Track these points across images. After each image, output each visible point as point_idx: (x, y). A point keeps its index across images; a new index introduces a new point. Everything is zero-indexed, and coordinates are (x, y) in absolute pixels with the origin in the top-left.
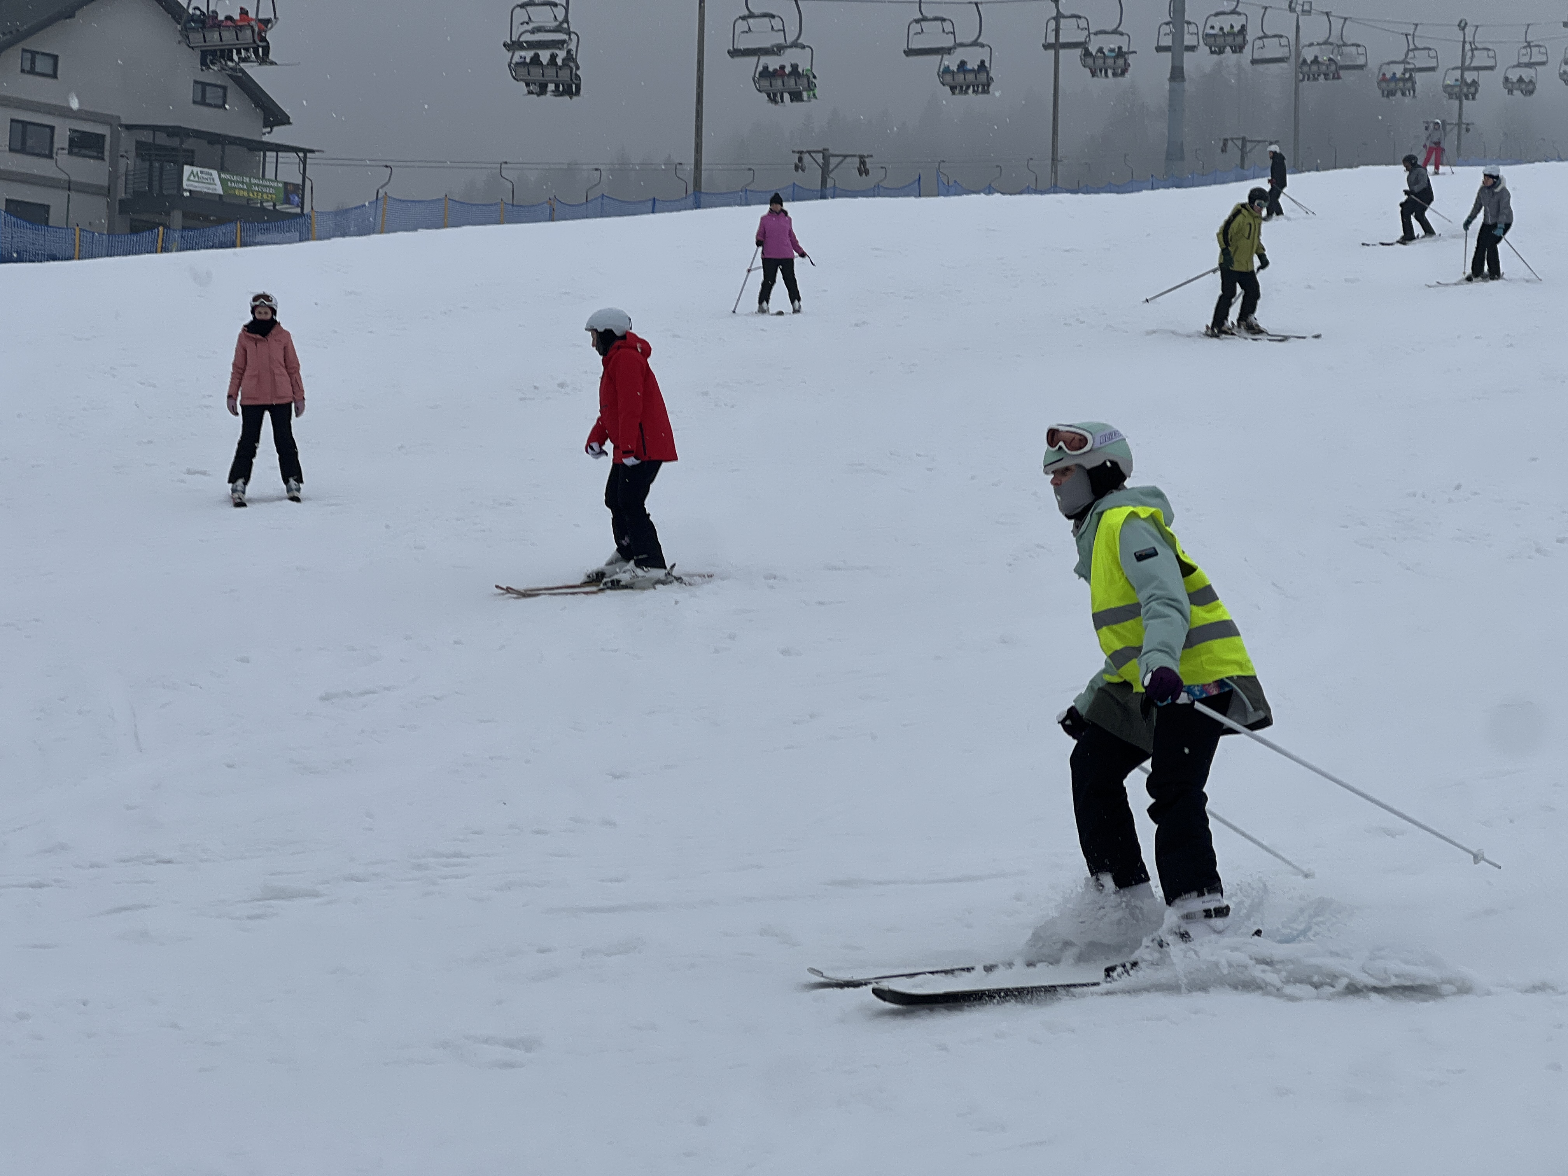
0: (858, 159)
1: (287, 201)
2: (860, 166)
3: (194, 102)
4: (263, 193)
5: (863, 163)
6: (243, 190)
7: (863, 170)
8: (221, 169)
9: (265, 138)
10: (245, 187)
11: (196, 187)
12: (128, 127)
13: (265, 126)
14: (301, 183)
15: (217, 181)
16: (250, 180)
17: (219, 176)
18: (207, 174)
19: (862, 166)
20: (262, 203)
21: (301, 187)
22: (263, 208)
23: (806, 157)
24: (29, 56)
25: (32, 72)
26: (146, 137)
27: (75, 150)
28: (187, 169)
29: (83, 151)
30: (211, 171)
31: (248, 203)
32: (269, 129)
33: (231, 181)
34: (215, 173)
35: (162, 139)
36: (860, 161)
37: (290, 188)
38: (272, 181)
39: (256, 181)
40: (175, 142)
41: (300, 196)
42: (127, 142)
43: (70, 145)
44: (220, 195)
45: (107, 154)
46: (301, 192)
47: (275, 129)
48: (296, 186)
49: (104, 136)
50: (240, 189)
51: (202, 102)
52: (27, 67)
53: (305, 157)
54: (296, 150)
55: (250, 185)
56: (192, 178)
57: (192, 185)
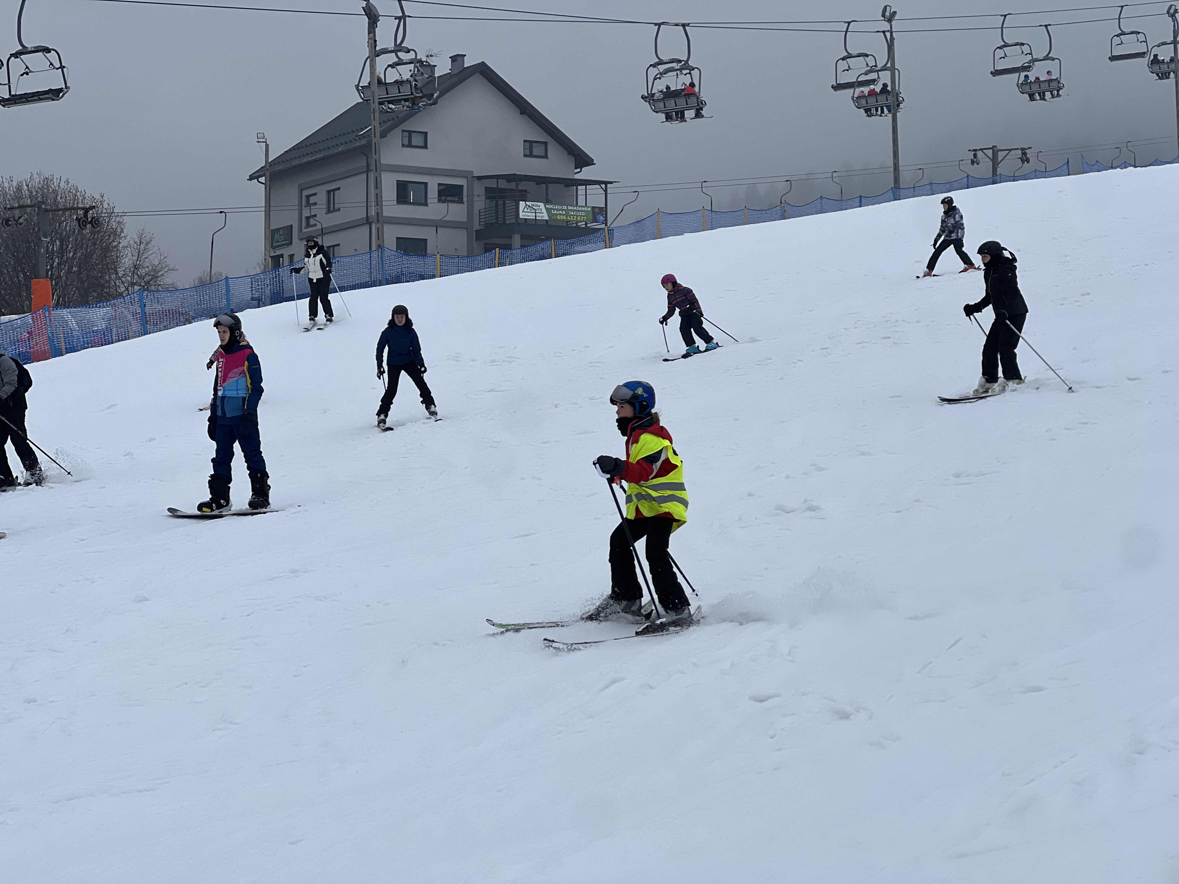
0: (1020, 152)
1: (595, 220)
2: (1022, 156)
3: (525, 156)
4: (577, 216)
5: (1024, 154)
6: (563, 215)
7: (1025, 159)
8: (547, 201)
9: (577, 177)
10: (564, 213)
11: (529, 216)
12: (479, 178)
13: (576, 168)
14: (604, 207)
15: (544, 210)
16: (567, 208)
17: (545, 206)
18: (536, 206)
19: (1024, 157)
20: (577, 223)
21: (604, 209)
22: (578, 227)
23: (980, 154)
24: (407, 134)
25: (410, 145)
26: (492, 184)
27: (443, 198)
28: (522, 204)
29: (449, 198)
30: (539, 204)
31: (567, 225)
32: (579, 170)
33: (554, 210)
34: (542, 205)
35: (503, 184)
36: (1022, 152)
37: (596, 210)
38: (583, 207)
39: (571, 208)
40: (513, 185)
41: (604, 216)
42: (479, 189)
43: (440, 195)
44: (546, 220)
45: (465, 199)
46: (604, 212)
47: (583, 169)
48: (601, 209)
49: (463, 186)
50: (560, 214)
51: (530, 154)
52: (406, 143)
53: (606, 187)
54: (599, 183)
55: (567, 211)
56: (526, 210)
57: (526, 215)
